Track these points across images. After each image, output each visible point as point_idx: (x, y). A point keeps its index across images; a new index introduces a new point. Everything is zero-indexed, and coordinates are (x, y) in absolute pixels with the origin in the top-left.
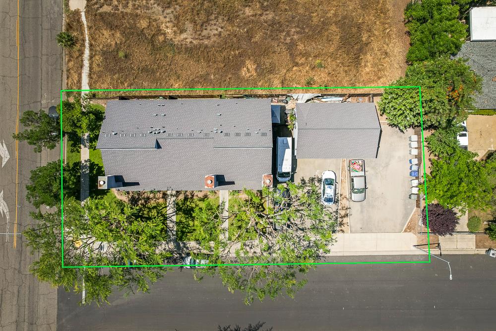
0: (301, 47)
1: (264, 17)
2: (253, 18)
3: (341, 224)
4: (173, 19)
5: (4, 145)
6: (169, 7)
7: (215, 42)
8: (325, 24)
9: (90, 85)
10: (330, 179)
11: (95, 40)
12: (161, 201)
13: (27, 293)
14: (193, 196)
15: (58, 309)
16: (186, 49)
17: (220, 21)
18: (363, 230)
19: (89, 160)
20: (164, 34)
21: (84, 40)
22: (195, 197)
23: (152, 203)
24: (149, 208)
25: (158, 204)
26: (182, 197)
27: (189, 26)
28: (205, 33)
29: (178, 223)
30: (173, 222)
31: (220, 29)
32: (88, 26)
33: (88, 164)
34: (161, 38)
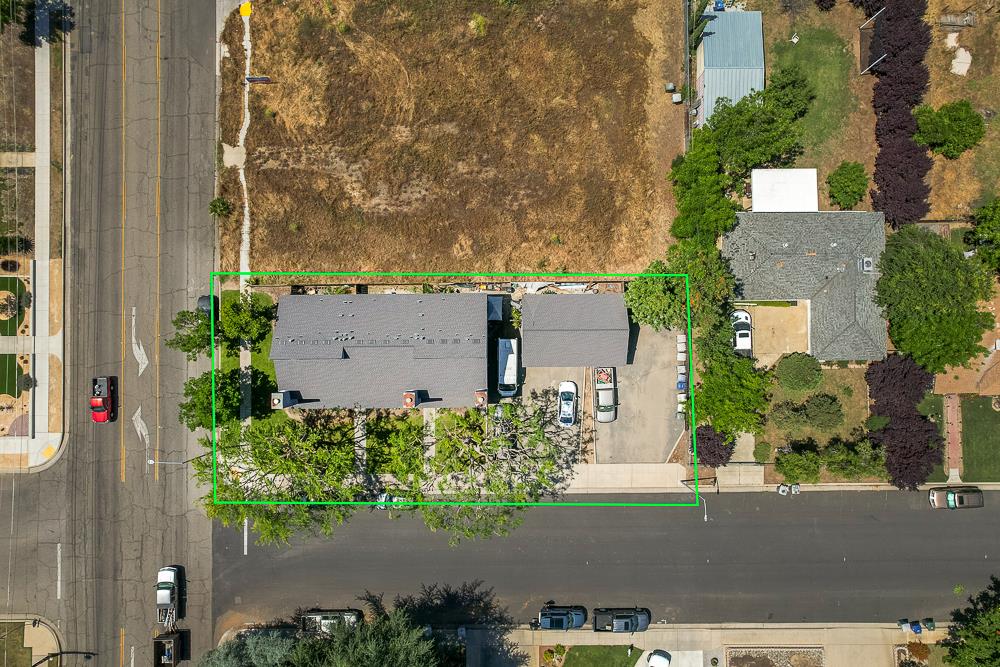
0: (532, 216)
1: (483, 176)
2: (468, 176)
3: (584, 452)
4: (361, 178)
5: (141, 347)
6: (355, 162)
7: (417, 209)
8: (565, 184)
9: (252, 268)
10: (568, 393)
11: (257, 207)
12: (347, 420)
13: (174, 539)
14: (388, 414)
15: (214, 562)
16: (379, 218)
17: (424, 180)
18: (613, 460)
19: (251, 367)
20: (350, 198)
21: (242, 207)
22: (391, 416)
23: (336, 423)
24: (330, 429)
25: (344, 425)
26: (373, 416)
27: (383, 187)
28: (404, 196)
29: (369, 450)
30: (363, 449)
31: (424, 192)
32: (248, 188)
33: (250, 372)
34: (345, 204)
